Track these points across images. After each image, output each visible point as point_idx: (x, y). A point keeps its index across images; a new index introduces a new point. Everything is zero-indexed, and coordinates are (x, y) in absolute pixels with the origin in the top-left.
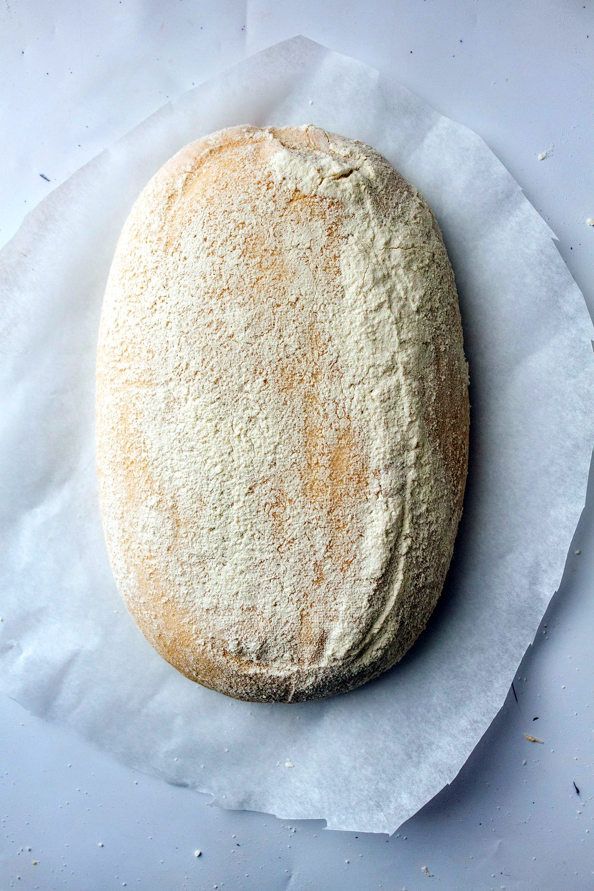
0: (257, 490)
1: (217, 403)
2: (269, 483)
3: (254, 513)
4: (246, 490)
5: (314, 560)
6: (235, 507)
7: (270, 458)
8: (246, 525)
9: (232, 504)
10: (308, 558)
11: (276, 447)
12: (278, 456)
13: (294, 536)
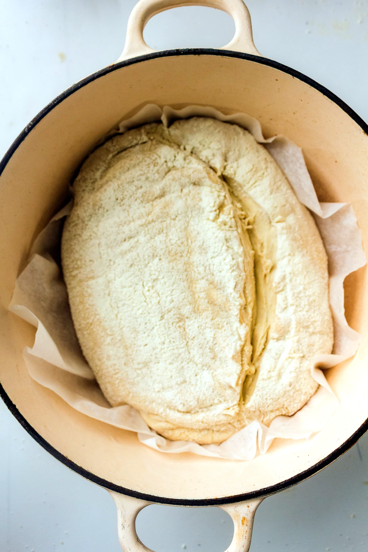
0: (166, 317)
1: (133, 276)
2: (172, 312)
3: (168, 329)
4: (159, 318)
5: (208, 347)
6: (156, 328)
7: (169, 298)
8: (165, 337)
9: (153, 328)
10: (205, 346)
11: (172, 292)
12: (173, 297)
13: (193, 335)
